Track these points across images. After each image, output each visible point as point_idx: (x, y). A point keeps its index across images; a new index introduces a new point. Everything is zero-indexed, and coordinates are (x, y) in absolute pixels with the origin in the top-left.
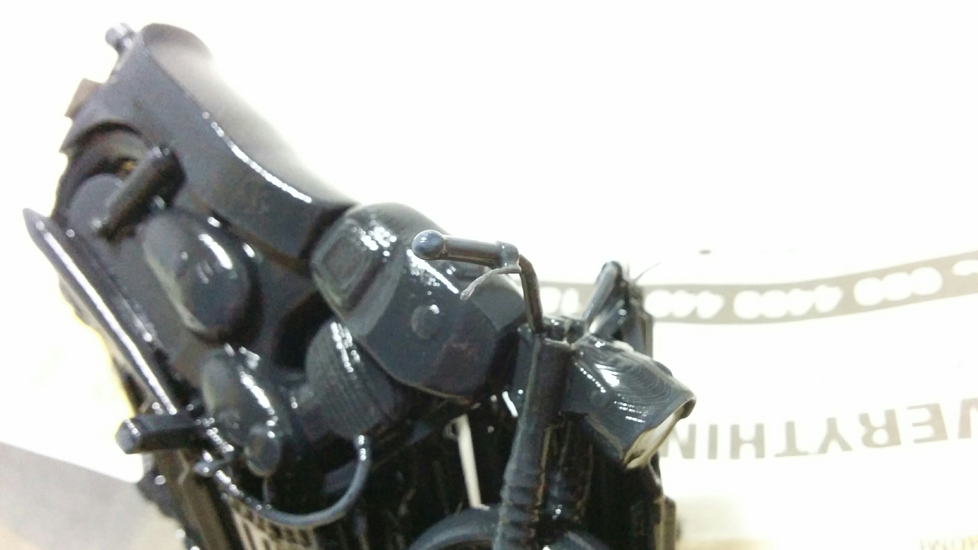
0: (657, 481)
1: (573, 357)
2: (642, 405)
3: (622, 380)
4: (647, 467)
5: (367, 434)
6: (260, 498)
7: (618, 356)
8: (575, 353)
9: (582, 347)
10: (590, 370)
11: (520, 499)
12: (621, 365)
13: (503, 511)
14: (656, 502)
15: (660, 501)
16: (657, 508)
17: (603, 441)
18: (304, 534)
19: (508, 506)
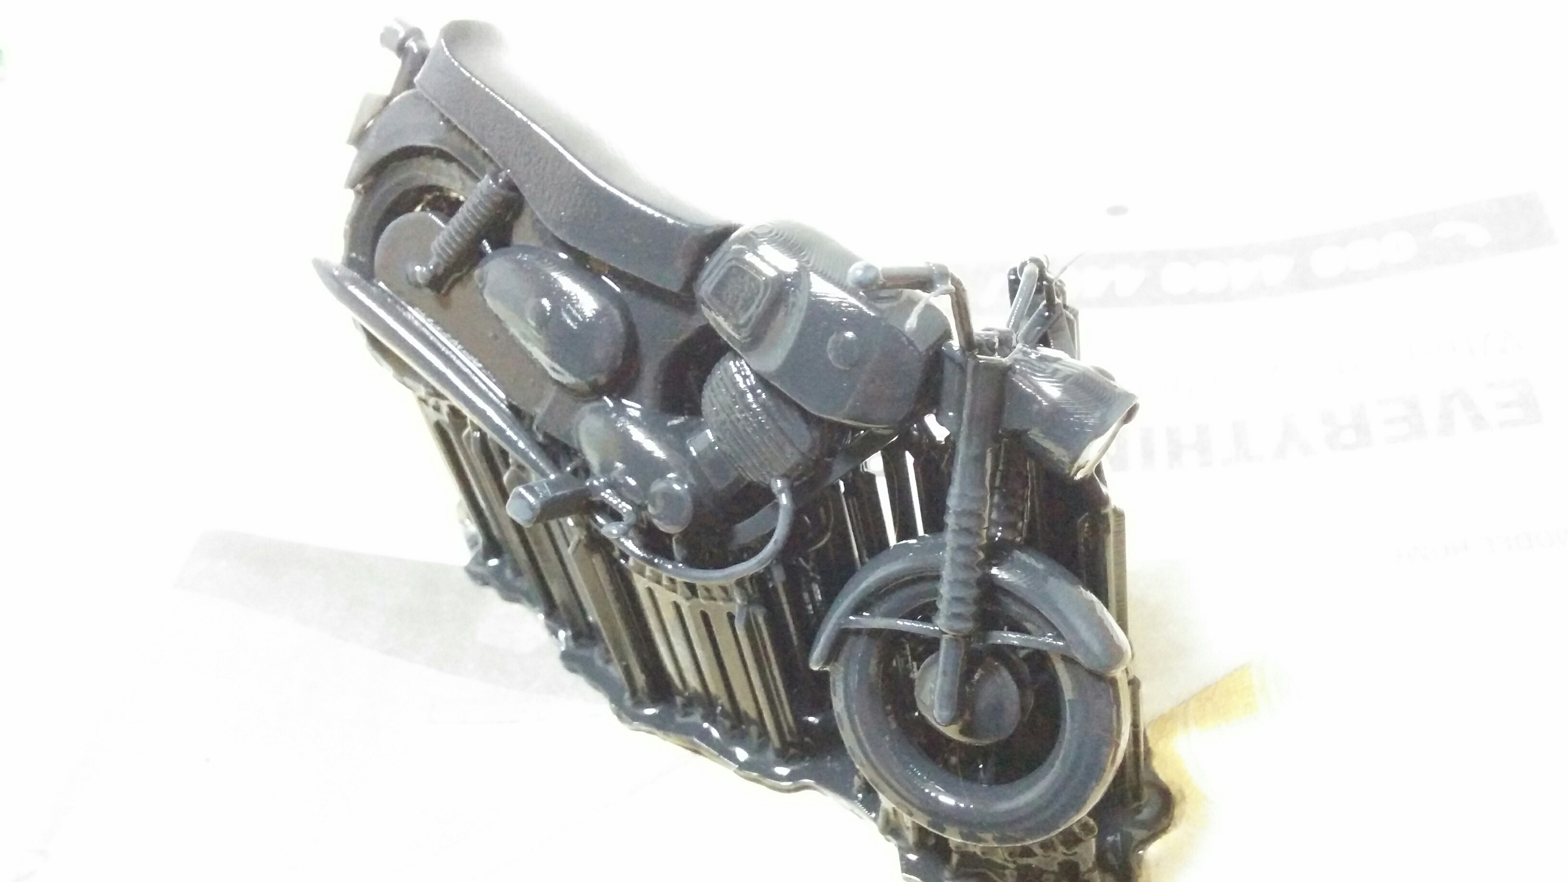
0: (1104, 489)
1: (1010, 373)
2: (1087, 414)
3: (1065, 390)
4: (1092, 477)
5: (784, 476)
6: (670, 557)
7: (1055, 365)
8: (1010, 368)
9: (1016, 361)
10: (1027, 383)
11: (966, 522)
12: (1060, 375)
13: (949, 537)
14: (1103, 511)
15: (1109, 510)
16: (1106, 517)
17: (1049, 455)
18: (724, 589)
19: (954, 531)
